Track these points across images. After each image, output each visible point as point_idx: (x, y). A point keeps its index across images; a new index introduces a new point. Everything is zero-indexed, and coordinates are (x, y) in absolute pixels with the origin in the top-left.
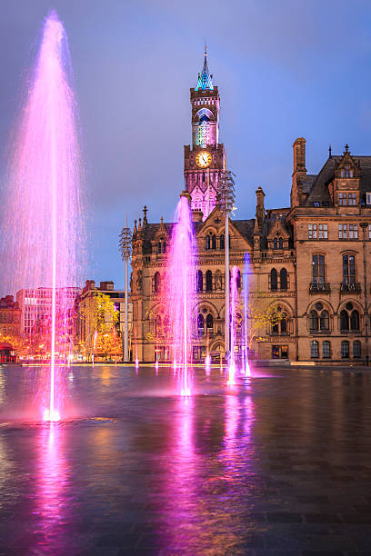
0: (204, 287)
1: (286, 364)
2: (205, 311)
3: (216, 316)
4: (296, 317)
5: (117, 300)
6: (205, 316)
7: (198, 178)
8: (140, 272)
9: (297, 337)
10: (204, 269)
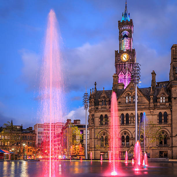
0: (125, 122)
1: (167, 160)
2: (125, 134)
3: (131, 137)
4: (172, 137)
5: (82, 129)
6: (125, 136)
7: (122, 67)
8: (93, 115)
9: (172, 147)
10: (125, 113)
